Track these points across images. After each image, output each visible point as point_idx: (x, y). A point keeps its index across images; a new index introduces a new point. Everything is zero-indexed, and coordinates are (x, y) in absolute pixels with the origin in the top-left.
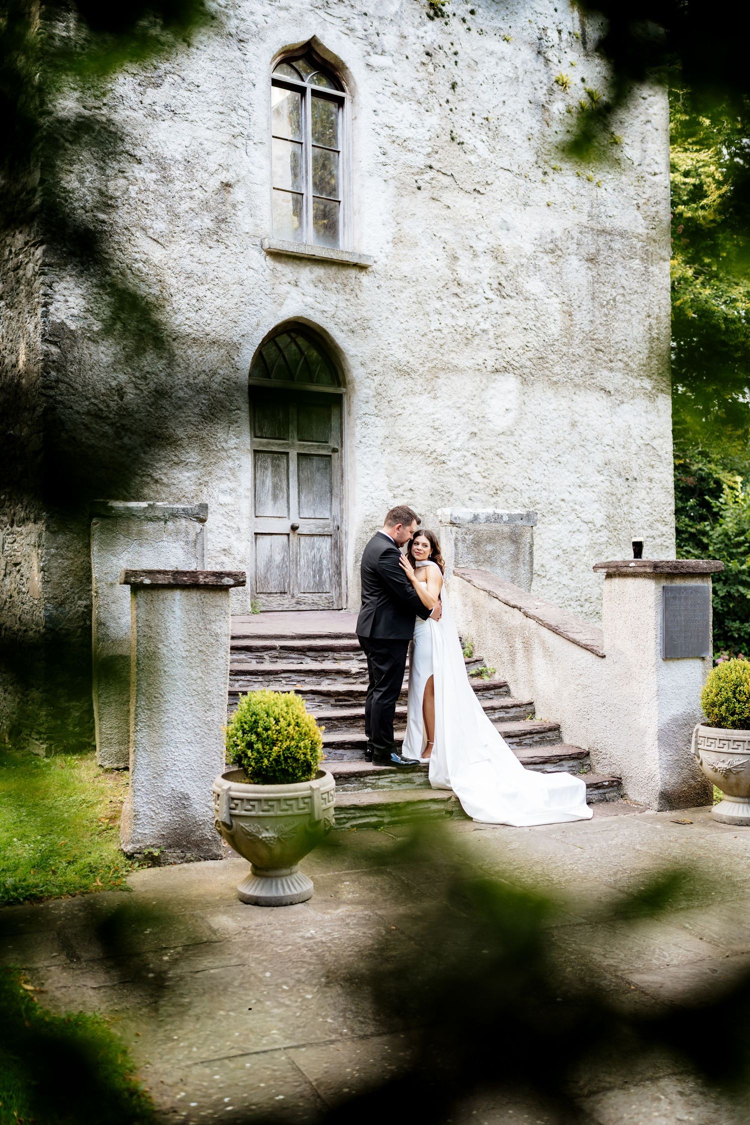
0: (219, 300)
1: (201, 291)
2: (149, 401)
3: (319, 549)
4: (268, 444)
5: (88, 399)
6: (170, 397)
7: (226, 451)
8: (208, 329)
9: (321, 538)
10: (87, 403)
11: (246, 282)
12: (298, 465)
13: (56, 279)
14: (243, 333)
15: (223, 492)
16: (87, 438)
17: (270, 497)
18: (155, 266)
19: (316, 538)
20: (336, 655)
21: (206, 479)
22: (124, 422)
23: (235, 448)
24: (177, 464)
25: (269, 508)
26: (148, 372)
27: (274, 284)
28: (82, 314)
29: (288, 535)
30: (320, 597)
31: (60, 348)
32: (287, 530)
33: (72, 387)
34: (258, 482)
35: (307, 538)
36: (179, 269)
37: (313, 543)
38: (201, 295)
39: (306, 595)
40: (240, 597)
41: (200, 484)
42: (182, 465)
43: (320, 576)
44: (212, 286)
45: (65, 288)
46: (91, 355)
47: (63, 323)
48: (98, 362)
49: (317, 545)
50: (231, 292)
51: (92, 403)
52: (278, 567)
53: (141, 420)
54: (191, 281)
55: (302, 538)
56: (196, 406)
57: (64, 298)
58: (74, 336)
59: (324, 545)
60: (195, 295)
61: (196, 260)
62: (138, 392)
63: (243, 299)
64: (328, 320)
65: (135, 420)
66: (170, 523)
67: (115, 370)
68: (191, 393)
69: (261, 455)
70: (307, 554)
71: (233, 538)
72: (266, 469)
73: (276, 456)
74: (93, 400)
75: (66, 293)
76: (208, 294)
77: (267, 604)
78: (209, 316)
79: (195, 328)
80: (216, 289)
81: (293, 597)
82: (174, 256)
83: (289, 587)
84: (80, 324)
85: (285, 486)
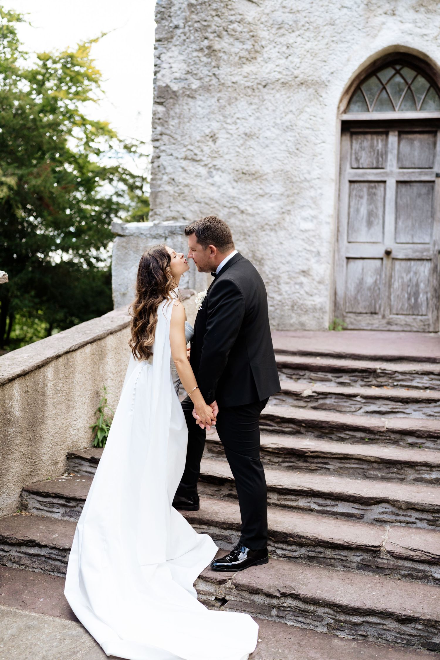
0: (310, 43)
1: (291, 38)
2: (238, 143)
3: (415, 273)
4: (364, 174)
5: (185, 146)
6: (258, 138)
7: (308, 181)
8: (296, 72)
9: (419, 263)
10: (185, 149)
11: (337, 22)
12: (397, 192)
13: (165, 51)
14: (332, 70)
15: (305, 219)
16: (184, 179)
17: (364, 223)
18: (249, 24)
19: (413, 263)
20: (313, 375)
21: (289, 208)
22: (215, 163)
23: (318, 178)
24: (262, 196)
25: (363, 235)
26: (238, 118)
27: (368, 18)
28: (183, 76)
29: (382, 259)
30: (414, 319)
31: (165, 107)
32: (381, 254)
33: (173, 138)
34: (352, 210)
35: (403, 263)
36: (271, 22)
37: (410, 267)
38: (291, 41)
39: (399, 316)
40: (317, 315)
41: (283, 213)
42: (266, 196)
43: (416, 300)
44: (302, 32)
45: (171, 57)
46: (189, 109)
47: (167, 86)
48: (195, 114)
49: (414, 269)
50: (322, 34)
51: (189, 150)
52: (369, 289)
53: (230, 160)
54: (282, 31)
55: (397, 263)
56: (282, 143)
57: (169, 66)
58: (176, 95)
59: (422, 269)
60: (285, 43)
61: (288, 10)
62: (229, 136)
63: (334, 39)
64: (429, 43)
65: (225, 160)
66: (169, 240)
67: (209, 120)
68: (277, 132)
69: (356, 185)
70: (402, 278)
71: (313, 260)
72: (361, 197)
73: (372, 185)
74: (190, 147)
75: (171, 61)
76: (299, 39)
77: (355, 322)
78: (298, 60)
79: (284, 73)
80: (307, 34)
81: (384, 317)
82: (267, 11)
83: (380, 308)
84: (182, 84)
85: (380, 213)
